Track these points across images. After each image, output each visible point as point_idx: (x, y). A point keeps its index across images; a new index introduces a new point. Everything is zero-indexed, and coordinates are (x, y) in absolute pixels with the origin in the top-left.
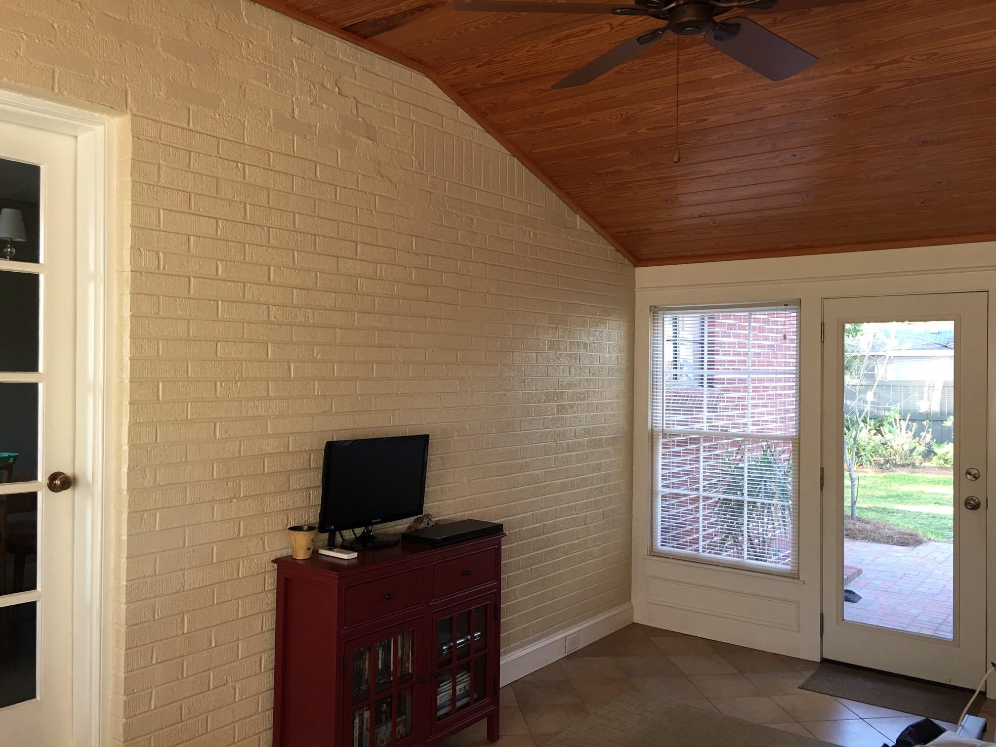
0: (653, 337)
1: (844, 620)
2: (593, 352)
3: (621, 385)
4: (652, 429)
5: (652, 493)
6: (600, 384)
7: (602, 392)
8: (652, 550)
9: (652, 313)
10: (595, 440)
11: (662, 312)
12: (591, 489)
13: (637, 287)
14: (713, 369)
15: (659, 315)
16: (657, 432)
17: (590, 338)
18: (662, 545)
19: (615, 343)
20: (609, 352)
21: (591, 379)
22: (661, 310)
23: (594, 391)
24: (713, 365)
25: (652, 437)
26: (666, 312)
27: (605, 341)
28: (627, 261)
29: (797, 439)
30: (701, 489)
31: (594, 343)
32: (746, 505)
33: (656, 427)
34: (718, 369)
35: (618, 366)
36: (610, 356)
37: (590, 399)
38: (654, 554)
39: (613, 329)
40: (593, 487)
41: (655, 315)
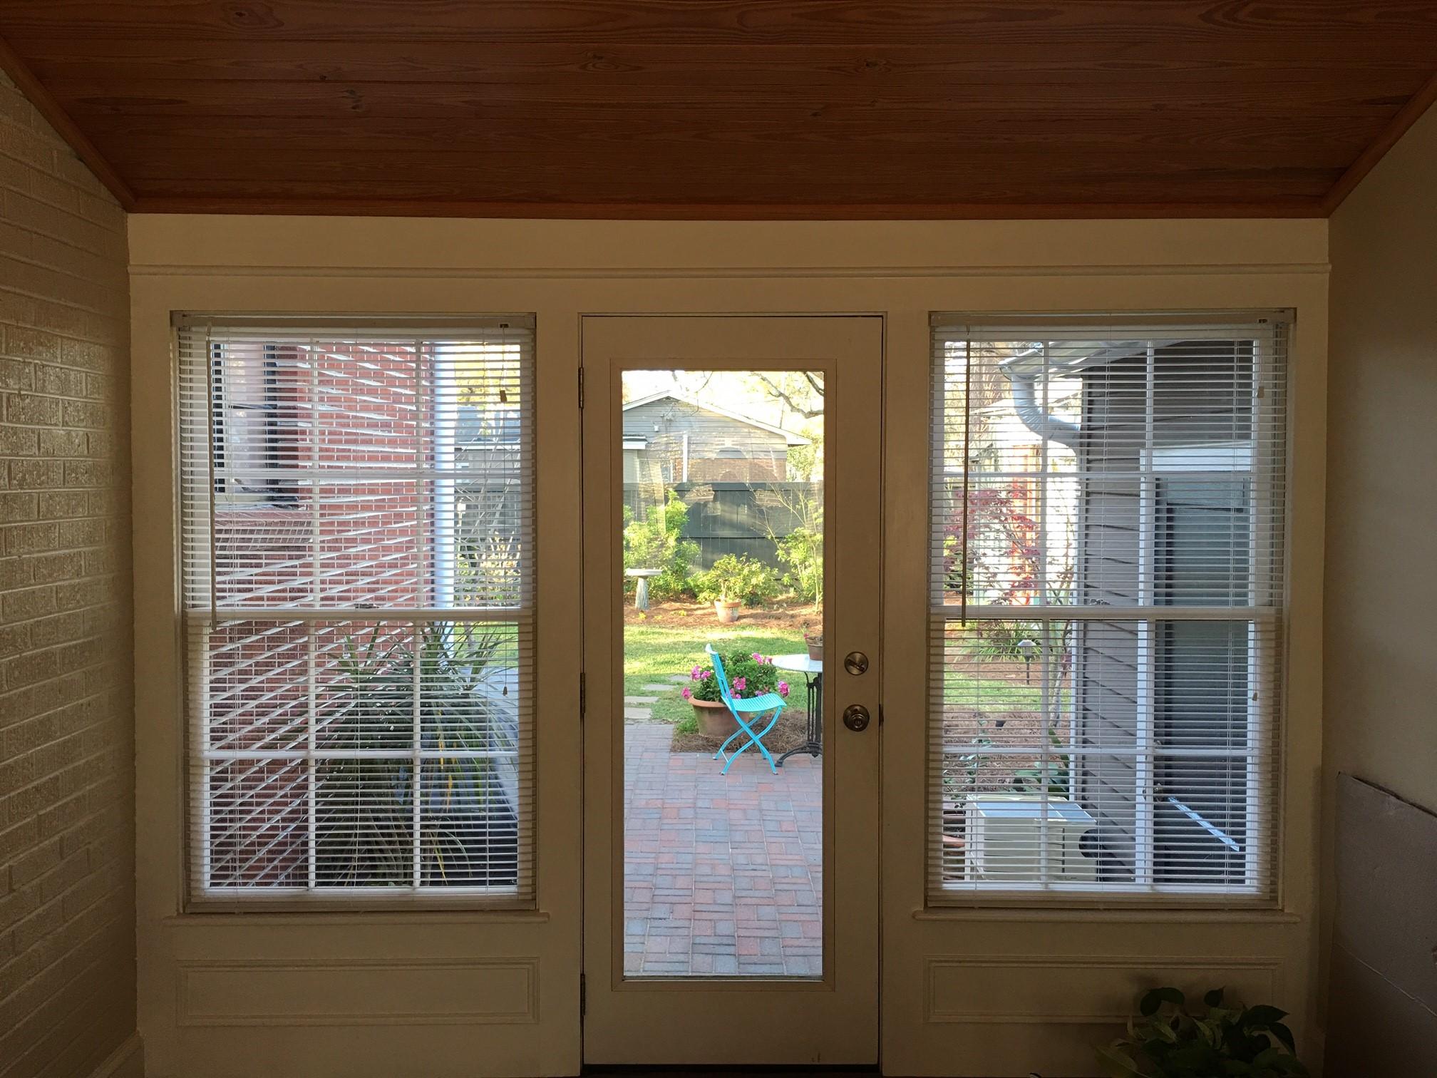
0: (181, 388)
1: (624, 978)
2: (18, 421)
3: (100, 508)
4: (184, 614)
5: (187, 764)
6: (43, 509)
7: (49, 528)
8: (189, 901)
9: (175, 329)
10: (32, 658)
11: (206, 329)
12: (26, 792)
13: (131, 263)
14: (297, 466)
15: (193, 337)
16: (194, 618)
17: (11, 382)
18: (212, 884)
19: (80, 401)
20: (65, 424)
21: (16, 495)
22: (202, 323)
23: (24, 528)
24: (296, 458)
25: (185, 630)
26: (213, 329)
27: (52, 393)
28: (104, 191)
29: (529, 616)
30: (312, 745)
31: (20, 395)
32: (418, 770)
33: (194, 606)
34: (305, 467)
35: (90, 461)
36: (69, 433)
37: (14, 551)
38: (195, 908)
39: (74, 363)
40: (30, 786)
41: (183, 334)
